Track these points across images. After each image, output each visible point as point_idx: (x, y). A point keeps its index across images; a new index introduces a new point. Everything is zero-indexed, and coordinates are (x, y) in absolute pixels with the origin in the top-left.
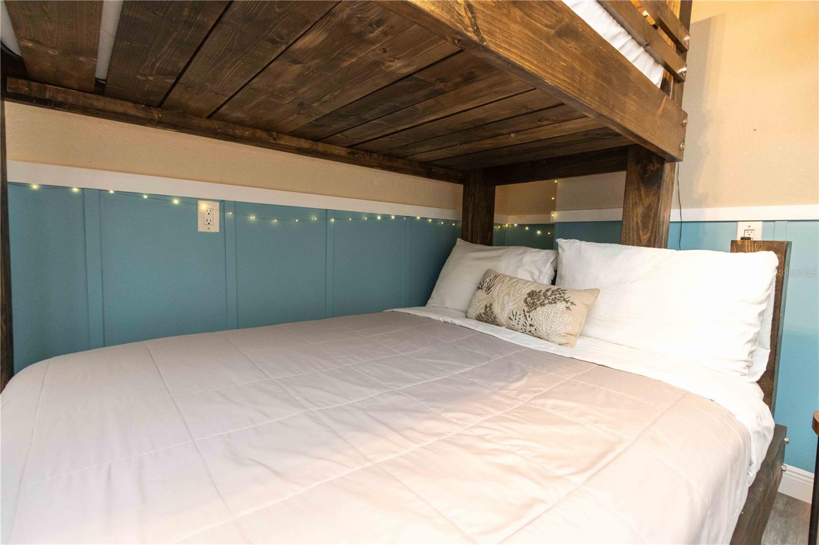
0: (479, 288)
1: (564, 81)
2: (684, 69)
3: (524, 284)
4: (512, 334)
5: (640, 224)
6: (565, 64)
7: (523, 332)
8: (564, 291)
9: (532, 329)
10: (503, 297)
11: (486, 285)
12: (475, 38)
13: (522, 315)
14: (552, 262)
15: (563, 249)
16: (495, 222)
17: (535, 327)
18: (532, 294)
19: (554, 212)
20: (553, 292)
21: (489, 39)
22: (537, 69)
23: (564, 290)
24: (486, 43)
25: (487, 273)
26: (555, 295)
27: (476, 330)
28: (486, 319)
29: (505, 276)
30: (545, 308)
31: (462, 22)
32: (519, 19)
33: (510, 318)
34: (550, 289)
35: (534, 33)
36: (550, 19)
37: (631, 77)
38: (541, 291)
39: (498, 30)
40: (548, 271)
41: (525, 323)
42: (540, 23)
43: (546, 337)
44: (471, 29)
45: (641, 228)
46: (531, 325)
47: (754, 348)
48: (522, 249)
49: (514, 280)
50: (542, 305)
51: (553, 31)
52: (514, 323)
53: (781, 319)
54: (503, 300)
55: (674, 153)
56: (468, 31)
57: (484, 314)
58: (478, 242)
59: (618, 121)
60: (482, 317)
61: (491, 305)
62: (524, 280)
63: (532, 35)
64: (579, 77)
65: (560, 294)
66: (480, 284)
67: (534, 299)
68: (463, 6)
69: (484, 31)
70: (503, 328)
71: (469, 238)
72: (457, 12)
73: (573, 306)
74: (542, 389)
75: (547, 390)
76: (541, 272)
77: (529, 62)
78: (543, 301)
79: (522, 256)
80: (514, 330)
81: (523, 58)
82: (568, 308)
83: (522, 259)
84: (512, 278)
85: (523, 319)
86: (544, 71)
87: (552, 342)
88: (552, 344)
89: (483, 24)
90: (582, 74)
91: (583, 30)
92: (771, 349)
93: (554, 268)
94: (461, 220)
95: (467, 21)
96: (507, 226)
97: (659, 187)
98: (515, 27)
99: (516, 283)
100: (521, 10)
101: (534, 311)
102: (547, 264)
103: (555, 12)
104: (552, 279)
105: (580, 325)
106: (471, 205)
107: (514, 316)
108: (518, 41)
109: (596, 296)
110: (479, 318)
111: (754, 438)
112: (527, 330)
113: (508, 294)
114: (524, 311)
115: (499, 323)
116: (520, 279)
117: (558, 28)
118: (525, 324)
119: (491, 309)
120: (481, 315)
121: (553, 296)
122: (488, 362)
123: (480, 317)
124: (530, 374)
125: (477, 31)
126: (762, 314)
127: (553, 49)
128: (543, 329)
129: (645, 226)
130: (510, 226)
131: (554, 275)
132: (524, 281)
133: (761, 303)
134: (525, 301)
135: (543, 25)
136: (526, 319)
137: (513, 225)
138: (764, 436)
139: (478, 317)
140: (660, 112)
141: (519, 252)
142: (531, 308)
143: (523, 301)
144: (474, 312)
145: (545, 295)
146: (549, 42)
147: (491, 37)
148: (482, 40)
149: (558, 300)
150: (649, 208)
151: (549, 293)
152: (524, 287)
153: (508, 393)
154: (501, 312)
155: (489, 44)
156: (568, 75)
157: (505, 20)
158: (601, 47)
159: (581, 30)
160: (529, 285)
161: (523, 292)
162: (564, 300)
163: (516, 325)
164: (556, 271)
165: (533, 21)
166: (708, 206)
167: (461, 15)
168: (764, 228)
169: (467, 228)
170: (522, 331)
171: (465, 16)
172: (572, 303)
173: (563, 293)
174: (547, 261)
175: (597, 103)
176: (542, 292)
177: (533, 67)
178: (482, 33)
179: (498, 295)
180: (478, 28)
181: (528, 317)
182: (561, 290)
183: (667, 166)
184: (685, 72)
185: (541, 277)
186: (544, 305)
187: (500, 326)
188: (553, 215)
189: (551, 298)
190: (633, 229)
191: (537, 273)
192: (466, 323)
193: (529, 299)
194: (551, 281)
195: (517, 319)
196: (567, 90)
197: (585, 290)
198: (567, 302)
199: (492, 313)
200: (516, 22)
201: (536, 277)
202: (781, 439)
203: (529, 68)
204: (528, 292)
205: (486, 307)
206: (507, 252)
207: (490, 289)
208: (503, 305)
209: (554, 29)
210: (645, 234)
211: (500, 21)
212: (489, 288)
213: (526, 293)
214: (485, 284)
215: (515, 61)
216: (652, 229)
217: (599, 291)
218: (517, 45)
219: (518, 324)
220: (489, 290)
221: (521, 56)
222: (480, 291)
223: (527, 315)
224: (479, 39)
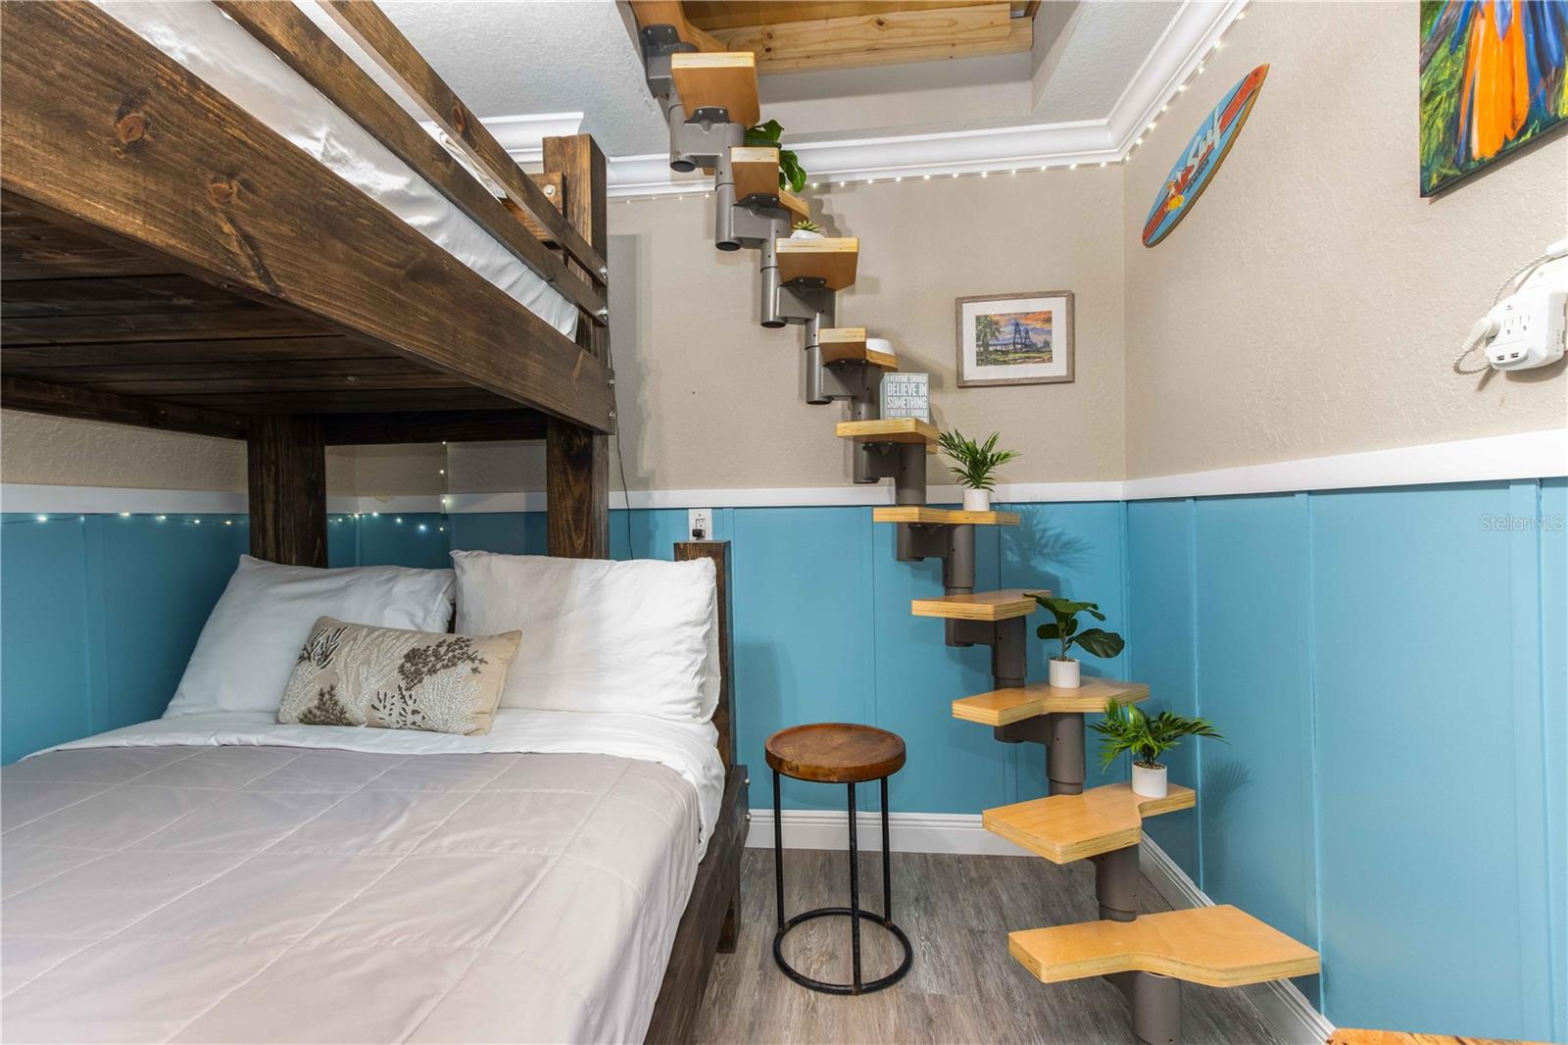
0: (304, 657)
1: (428, 344)
2: (604, 311)
3: (398, 638)
4: (381, 734)
5: (571, 523)
6: (426, 319)
7: (401, 728)
8: (467, 643)
9: (418, 718)
10: (357, 669)
11: (318, 650)
12: (263, 287)
13: (397, 696)
14: (446, 591)
15: (462, 568)
16: (328, 511)
17: (422, 714)
18: (412, 656)
19: (447, 496)
20: (449, 646)
21: (289, 287)
22: (379, 329)
23: (468, 640)
24: (284, 295)
25: (319, 627)
26: (453, 651)
27: (302, 745)
28: (323, 718)
29: (358, 627)
30: (436, 678)
31: (235, 264)
32: (341, 256)
33: (374, 707)
34: (444, 641)
35: (370, 276)
36: (395, 254)
37: (531, 329)
38: (428, 647)
39: (305, 274)
40: (440, 609)
41: (404, 710)
42: (379, 261)
43: (442, 727)
44: (253, 273)
45: (573, 529)
46: (414, 712)
47: (703, 679)
48: (389, 572)
49: (377, 633)
50: (433, 671)
51: (403, 272)
52: (383, 713)
53: (729, 638)
54: (358, 676)
55: (602, 426)
56: (247, 277)
57: (318, 708)
58: (294, 562)
59: (518, 391)
60: (315, 716)
61: (332, 688)
62: (397, 630)
63: (366, 279)
64: (452, 335)
65: (461, 648)
66: (305, 649)
67: (417, 664)
68: (234, 238)
69: (278, 276)
70: (361, 728)
71: (271, 553)
72: (224, 248)
73: (483, 664)
74: (434, 823)
75: (442, 823)
76: (427, 612)
77: (366, 319)
78: (434, 666)
79: (391, 584)
80: (386, 728)
81: (355, 314)
82: (475, 670)
83: (391, 589)
84: (372, 630)
85: (399, 705)
86: (394, 331)
87: (453, 733)
88: (456, 736)
89: (276, 265)
90: (455, 330)
91: (451, 269)
92: (722, 675)
93: (450, 600)
94: (246, 511)
95: (245, 261)
96: (356, 516)
97: (590, 471)
98: (336, 269)
99: (380, 639)
100: (343, 241)
101: (419, 685)
102: (436, 595)
103: (402, 244)
104: (449, 619)
105: (497, 693)
106: (272, 487)
107: (380, 702)
108: (343, 289)
109: (517, 642)
110: (308, 719)
111: (701, 795)
112: (408, 723)
113: (367, 662)
114: (400, 689)
115: (351, 718)
116: (389, 630)
117: (409, 266)
118: (403, 713)
119: (332, 696)
120: (311, 712)
121: (451, 654)
122: (333, 806)
123: (309, 716)
124: (414, 803)
125: (265, 276)
126: (706, 636)
127: (404, 299)
128: (436, 716)
129: (577, 523)
130: (363, 516)
131: (451, 612)
132: (397, 634)
133: (704, 623)
134: (402, 669)
135: (385, 263)
136: (405, 702)
137: (369, 515)
138: (713, 787)
139: (306, 717)
140: (576, 373)
141: (383, 578)
142: (412, 680)
143: (396, 672)
144: (295, 708)
145: (436, 654)
146: (397, 288)
147: (292, 283)
148: (277, 288)
149: (459, 659)
150: (581, 500)
151: (442, 650)
152: (398, 644)
153: (373, 852)
154: (353, 699)
155: (292, 296)
156: (434, 334)
157: (315, 257)
158: (481, 291)
159: (447, 268)
160: (408, 638)
161: (396, 654)
162: (469, 658)
163: (387, 718)
164: (454, 605)
165: (366, 258)
166: (656, 489)
167: (231, 252)
168: (714, 517)
169: (264, 532)
170: (398, 726)
171: (239, 252)
172: (481, 661)
173: (467, 646)
174: (437, 590)
175: (483, 371)
176: (431, 649)
177: (373, 327)
178: (275, 279)
179: (346, 667)
180: (266, 272)
181: (407, 700)
182: (463, 642)
183: (597, 440)
184: (606, 315)
185: (429, 620)
186: (435, 672)
187: (353, 725)
188: (444, 501)
189: (447, 657)
190: (563, 529)
191: (420, 614)
192: (277, 737)
193: (409, 665)
194: (447, 624)
195: (388, 706)
196: (434, 355)
197: (500, 636)
198: (473, 660)
199: (336, 703)
200: (337, 260)
201: (419, 620)
202: (740, 783)
203: (366, 329)
204: (405, 652)
205: (322, 695)
206: (359, 578)
207: (327, 657)
208: (358, 685)
209: (402, 268)
210: (579, 538)
211: (308, 259)
212: (325, 657)
213: (402, 655)
214: (318, 648)
215: (340, 319)
216: (587, 530)
217: (521, 633)
218: (342, 294)
219: (390, 715)
220: (325, 660)
221: (350, 311)
222: (305, 664)
223: (406, 694)
224: (270, 288)
